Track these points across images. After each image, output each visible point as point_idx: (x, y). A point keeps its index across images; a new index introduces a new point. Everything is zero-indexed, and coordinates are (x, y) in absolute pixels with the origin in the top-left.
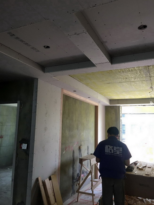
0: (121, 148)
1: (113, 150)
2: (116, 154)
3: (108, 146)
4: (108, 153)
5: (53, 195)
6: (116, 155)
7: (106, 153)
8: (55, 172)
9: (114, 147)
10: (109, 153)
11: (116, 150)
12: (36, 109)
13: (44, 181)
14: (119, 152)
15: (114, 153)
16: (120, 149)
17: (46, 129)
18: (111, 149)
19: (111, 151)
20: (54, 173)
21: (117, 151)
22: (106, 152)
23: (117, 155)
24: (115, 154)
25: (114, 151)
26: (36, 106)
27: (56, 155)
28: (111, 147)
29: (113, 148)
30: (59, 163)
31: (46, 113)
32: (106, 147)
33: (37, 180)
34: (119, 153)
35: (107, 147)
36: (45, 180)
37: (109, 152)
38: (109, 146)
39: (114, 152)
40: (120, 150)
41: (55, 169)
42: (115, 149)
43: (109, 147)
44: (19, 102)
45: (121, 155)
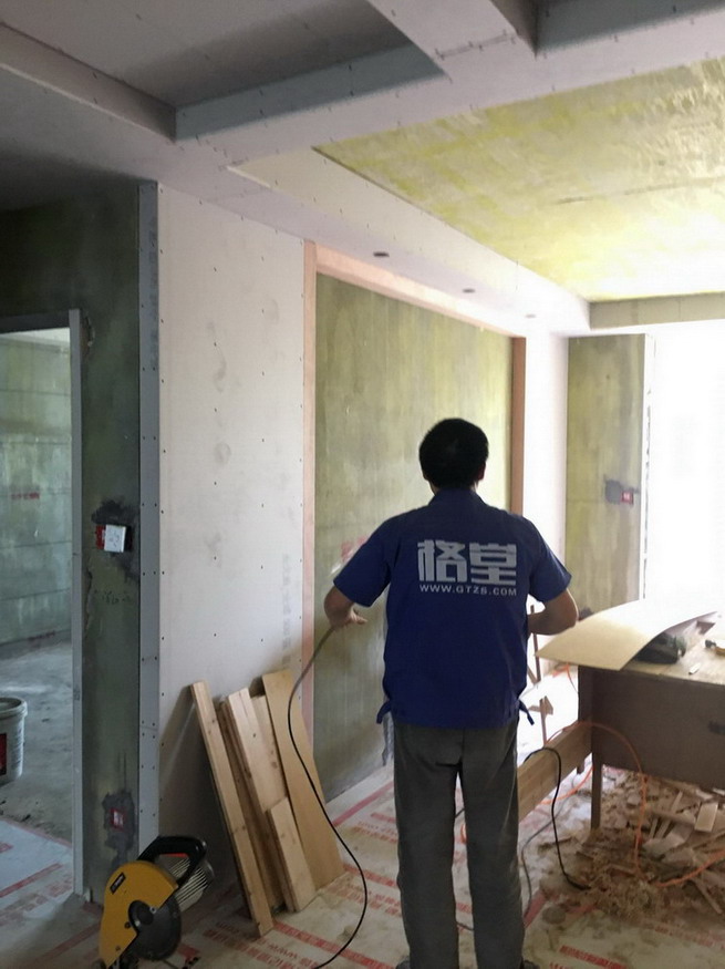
0: (512, 548)
1: (469, 562)
2: (481, 586)
3: (435, 547)
4: (436, 582)
5: (274, 764)
6: (484, 591)
7: (425, 583)
8: (286, 660)
9: (474, 546)
10: (444, 584)
11: (483, 559)
12: (155, 350)
13: (223, 699)
14: (501, 569)
15: (473, 580)
16: (505, 552)
17: (221, 455)
18: (451, 558)
19: (452, 570)
20: (281, 665)
21: (486, 568)
22: (421, 578)
23: (490, 587)
24: (477, 585)
25: (469, 566)
26: (155, 336)
27: (287, 581)
28: (452, 550)
29: (465, 553)
30: (304, 617)
31: (221, 374)
32: (420, 552)
33: (188, 695)
34: (502, 578)
35: (426, 548)
36: (227, 698)
37: (442, 577)
38: (440, 543)
39: (470, 575)
40: (504, 560)
41: (286, 644)
42: (476, 559)
43: (438, 552)
44: (74, 315)
45: (508, 587)
